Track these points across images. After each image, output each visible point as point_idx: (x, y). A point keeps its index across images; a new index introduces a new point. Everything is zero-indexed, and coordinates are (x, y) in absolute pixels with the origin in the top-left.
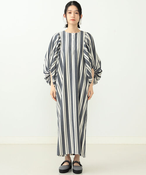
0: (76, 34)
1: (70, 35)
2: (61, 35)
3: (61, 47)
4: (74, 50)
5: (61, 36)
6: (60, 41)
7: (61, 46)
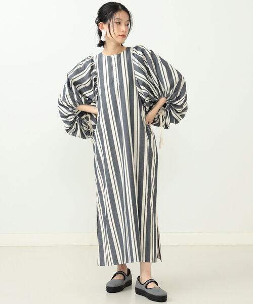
0: (119, 56)
1: (110, 59)
2: (96, 62)
3: (98, 83)
4: (119, 85)
5: (95, 64)
6: (95, 73)
7: (97, 81)
